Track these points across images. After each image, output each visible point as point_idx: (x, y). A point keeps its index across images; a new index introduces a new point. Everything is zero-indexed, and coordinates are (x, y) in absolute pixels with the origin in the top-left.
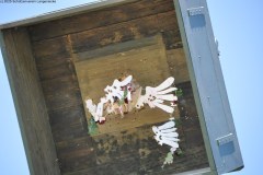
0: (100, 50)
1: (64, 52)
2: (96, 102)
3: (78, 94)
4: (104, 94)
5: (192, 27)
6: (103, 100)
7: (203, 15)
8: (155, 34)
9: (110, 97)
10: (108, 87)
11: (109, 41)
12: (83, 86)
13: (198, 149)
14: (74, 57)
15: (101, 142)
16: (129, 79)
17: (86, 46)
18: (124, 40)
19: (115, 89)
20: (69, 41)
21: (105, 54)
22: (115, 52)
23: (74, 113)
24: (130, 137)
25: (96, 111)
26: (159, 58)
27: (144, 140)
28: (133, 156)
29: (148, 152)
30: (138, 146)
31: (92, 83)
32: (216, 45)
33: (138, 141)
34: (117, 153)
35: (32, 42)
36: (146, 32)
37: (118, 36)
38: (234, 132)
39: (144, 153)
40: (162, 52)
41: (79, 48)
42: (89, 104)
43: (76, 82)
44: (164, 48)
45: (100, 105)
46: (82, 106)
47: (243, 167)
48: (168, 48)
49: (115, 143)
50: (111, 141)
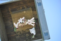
0: (17, 11)
1: (9, 12)
2: (16, 23)
3: (12, 22)
4: (18, 22)
5: (38, 6)
6: (18, 23)
7: (41, 3)
8: (30, 7)
9: (19, 22)
10: (19, 20)
11: (19, 9)
12: (13, 20)
13: (40, 34)
14: (11, 13)
15: (17, 33)
16: (24, 18)
17: (14, 10)
18: (23, 9)
19: (21, 20)
20: (10, 9)
21: (18, 12)
22: (20, 12)
23: (11, 26)
24: (24, 32)
25: (16, 25)
26: (31, 13)
27: (27, 32)
28: (25, 36)
29: (28, 35)
30: (26, 34)
31: (15, 19)
32: (44, 10)
33: (26, 32)
34: (21, 35)
35: (1, 9)
36: (28, 7)
37: (21, 8)
38: (48, 30)
39: (27, 35)
40: (31, 12)
41: (12, 11)
42: (14, 24)
43: (11, 19)
44: (32, 11)
45: (17, 24)
46: (13, 24)
47: (50, 38)
48: (33, 11)
49: (21, 33)
50: (20, 33)
